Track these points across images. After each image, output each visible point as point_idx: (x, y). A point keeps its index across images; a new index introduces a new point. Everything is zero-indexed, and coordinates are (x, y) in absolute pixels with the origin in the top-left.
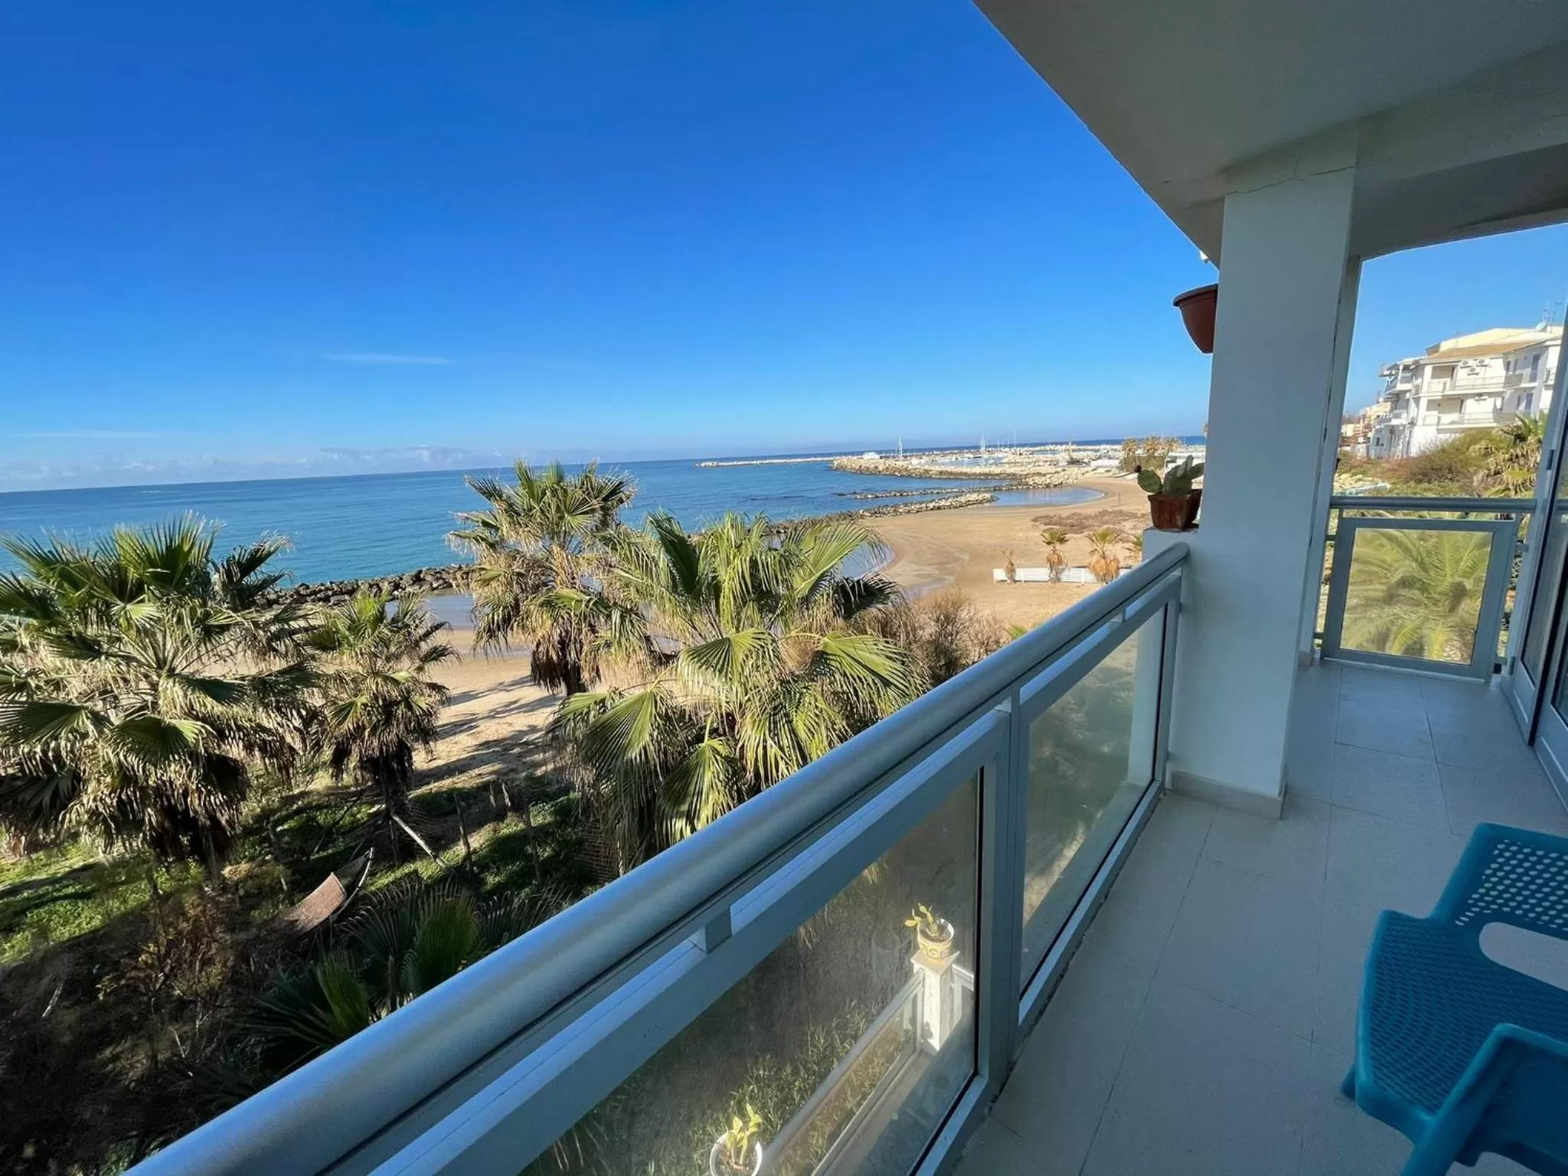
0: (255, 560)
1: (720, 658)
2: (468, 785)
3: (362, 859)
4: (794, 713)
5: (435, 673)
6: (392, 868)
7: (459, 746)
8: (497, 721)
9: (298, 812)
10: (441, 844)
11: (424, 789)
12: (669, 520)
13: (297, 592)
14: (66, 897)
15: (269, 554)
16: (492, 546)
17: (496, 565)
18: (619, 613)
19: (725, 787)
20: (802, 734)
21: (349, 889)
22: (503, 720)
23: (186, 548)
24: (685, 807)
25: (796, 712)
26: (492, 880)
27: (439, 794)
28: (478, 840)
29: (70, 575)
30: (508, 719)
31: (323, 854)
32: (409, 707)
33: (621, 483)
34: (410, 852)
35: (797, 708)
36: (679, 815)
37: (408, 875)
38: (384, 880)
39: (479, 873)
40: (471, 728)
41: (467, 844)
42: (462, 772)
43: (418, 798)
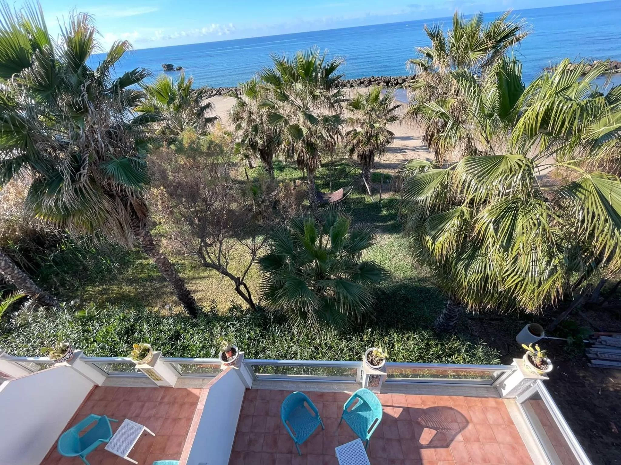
0: (332, 68)
1: (485, 169)
2: (393, 174)
3: (350, 187)
4: (521, 216)
5: (390, 127)
6: (359, 193)
7: (397, 158)
8: (414, 152)
9: (343, 164)
10: (374, 192)
11: (379, 171)
12: (515, 62)
13: (370, 80)
14: (292, 167)
15: (337, 66)
16: (426, 69)
17: (423, 80)
18: (452, 122)
19: (455, 234)
20: (518, 230)
21: (345, 195)
22: (417, 153)
23: (313, 62)
24: (433, 233)
25: (523, 216)
26: (384, 212)
27: (382, 174)
28: (386, 196)
29: (285, 69)
30: (420, 153)
31: (344, 180)
32: (376, 139)
33: (517, 28)
34: (365, 191)
35: (525, 214)
36: (430, 235)
37: (362, 198)
38: (355, 196)
39: (382, 208)
40: (404, 152)
41: (381, 197)
42: (393, 168)
43: (374, 174)
